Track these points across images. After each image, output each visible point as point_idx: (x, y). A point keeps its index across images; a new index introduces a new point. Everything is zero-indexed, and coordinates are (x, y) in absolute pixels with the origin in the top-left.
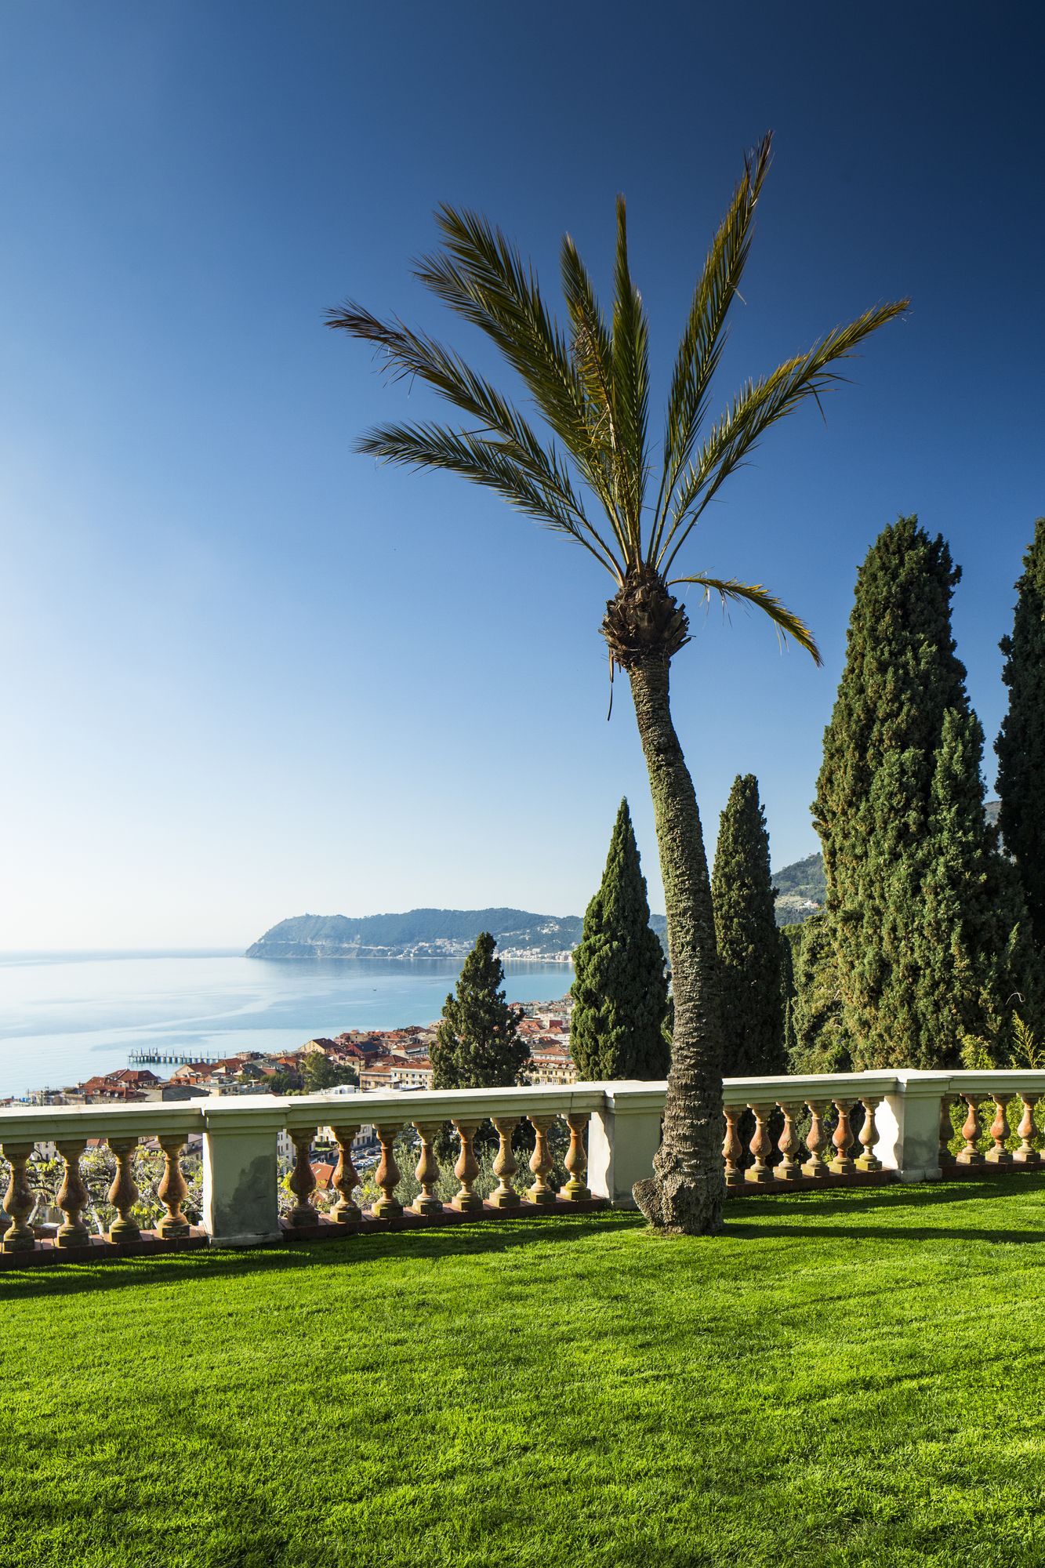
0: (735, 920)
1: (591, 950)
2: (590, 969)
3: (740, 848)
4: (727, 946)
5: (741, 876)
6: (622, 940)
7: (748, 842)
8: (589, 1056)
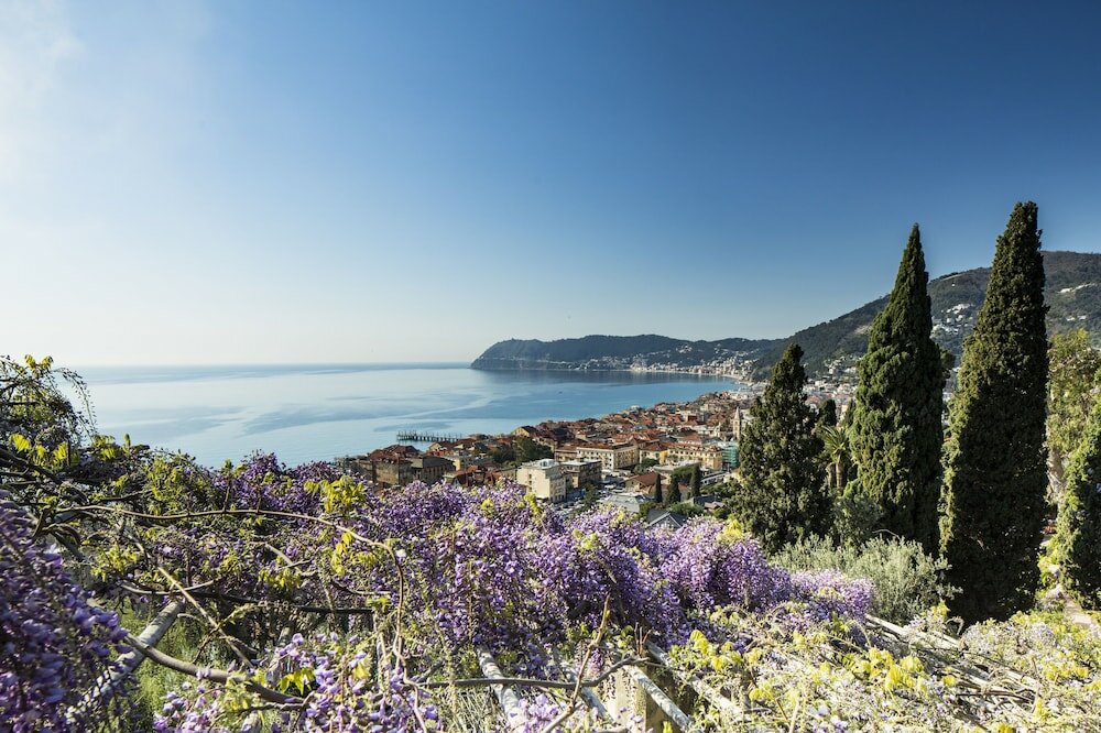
0: (1012, 334)
1: (881, 360)
2: (879, 376)
3: (1020, 269)
4: (1003, 357)
5: (1019, 294)
6: (910, 350)
7: (1028, 263)
8: (872, 451)
